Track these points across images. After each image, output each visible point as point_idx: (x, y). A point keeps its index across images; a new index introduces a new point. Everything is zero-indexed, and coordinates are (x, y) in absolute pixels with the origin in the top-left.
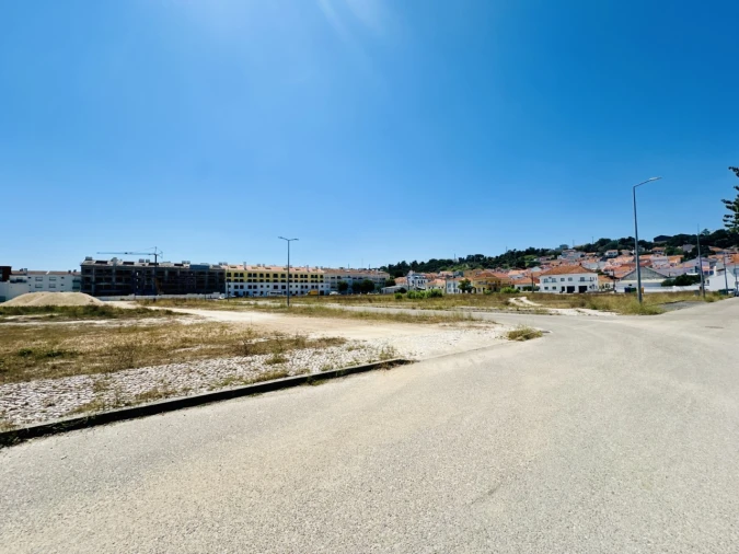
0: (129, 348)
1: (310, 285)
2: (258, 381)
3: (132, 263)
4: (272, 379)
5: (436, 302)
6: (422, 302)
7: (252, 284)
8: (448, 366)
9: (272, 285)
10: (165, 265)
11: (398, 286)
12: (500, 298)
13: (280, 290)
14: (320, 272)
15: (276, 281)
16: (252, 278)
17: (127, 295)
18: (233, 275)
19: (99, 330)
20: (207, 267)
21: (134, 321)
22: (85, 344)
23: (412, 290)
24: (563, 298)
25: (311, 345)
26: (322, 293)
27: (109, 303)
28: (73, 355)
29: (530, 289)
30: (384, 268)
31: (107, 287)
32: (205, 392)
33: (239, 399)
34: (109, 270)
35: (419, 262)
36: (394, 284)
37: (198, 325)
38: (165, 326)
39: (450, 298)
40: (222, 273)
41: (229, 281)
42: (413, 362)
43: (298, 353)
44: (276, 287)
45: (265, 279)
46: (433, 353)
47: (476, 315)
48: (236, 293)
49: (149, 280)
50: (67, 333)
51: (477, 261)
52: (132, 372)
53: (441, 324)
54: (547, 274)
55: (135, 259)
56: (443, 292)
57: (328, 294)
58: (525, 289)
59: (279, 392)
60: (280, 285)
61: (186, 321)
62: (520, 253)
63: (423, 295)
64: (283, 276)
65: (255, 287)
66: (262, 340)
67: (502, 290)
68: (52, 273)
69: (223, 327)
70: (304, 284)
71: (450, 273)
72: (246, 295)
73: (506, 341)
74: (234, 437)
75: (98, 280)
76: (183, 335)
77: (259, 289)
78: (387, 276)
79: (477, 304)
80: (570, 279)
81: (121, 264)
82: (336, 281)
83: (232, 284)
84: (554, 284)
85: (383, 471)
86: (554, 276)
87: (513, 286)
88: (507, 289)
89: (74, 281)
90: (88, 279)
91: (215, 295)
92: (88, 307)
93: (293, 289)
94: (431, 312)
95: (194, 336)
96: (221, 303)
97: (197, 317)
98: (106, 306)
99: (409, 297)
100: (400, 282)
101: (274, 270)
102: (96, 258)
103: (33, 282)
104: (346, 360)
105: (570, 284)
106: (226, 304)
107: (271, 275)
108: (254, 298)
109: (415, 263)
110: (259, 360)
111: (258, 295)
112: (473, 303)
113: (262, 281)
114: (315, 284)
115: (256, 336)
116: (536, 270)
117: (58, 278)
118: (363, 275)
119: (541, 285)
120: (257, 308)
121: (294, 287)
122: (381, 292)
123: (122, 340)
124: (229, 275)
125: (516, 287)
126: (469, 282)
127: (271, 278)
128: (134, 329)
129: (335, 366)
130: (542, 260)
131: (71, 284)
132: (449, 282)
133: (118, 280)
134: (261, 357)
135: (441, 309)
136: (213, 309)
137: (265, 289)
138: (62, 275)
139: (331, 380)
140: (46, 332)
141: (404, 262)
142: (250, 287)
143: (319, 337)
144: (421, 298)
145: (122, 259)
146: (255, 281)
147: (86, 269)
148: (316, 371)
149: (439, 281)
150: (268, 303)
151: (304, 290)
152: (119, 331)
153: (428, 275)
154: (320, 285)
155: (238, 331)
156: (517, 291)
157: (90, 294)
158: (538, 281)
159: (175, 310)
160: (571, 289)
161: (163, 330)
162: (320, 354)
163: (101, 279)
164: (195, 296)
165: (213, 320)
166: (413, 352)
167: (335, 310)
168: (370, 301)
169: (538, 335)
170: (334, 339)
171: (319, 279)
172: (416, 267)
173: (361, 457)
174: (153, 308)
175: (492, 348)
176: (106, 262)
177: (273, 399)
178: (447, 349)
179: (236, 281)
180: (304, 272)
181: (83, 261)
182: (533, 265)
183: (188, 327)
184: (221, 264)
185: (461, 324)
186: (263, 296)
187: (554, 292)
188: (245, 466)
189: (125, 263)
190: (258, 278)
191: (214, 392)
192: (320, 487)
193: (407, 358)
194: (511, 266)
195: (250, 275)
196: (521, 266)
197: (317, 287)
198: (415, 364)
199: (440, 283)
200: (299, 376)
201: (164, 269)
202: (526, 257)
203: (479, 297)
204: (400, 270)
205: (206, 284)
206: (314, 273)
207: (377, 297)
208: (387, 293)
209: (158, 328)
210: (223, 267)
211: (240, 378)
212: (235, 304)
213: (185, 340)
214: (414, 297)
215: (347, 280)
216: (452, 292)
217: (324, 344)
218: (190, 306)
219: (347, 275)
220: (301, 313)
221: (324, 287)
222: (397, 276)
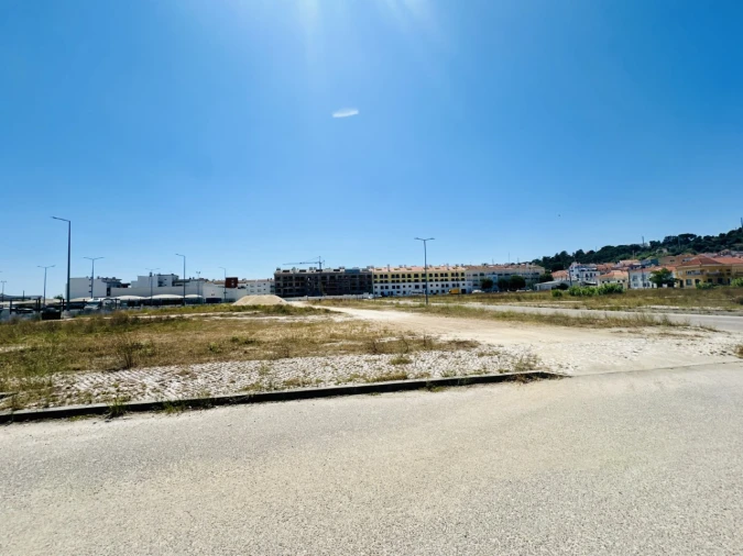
1: (450, 283)
2: (378, 380)
3: (305, 271)
4: (391, 379)
5: (611, 300)
6: (588, 301)
7: (396, 285)
9: (413, 285)
10: (327, 271)
11: (557, 282)
12: (728, 293)
13: (421, 290)
14: (460, 270)
15: (416, 281)
16: (395, 279)
17: (302, 296)
18: (379, 276)
19: (279, 325)
20: (357, 271)
21: (303, 318)
22: (268, 335)
23: (575, 286)
25: (440, 347)
26: (464, 291)
27: (289, 303)
30: (537, 262)
31: (291, 290)
34: (291, 277)
36: (551, 279)
37: (346, 322)
38: (323, 322)
39: (634, 294)
40: (369, 276)
41: (376, 282)
42: (562, 376)
43: (423, 354)
44: (417, 287)
45: (406, 279)
48: (382, 293)
49: (316, 284)
50: (260, 326)
51: (684, 244)
53: (615, 329)
55: (306, 267)
56: (625, 286)
57: (470, 293)
59: (397, 394)
61: (338, 319)
63: (593, 291)
64: (424, 275)
65: (398, 287)
66: (394, 339)
67: (734, 282)
68: (259, 281)
69: (365, 324)
70: (445, 283)
71: (636, 262)
72: (391, 295)
75: (285, 285)
76: (333, 331)
77: (402, 289)
78: (542, 271)
79: (685, 302)
81: (297, 272)
82: (479, 278)
83: (379, 285)
89: (270, 287)
90: (277, 284)
91: (366, 295)
92: (277, 306)
93: (435, 288)
94: (601, 314)
95: (340, 333)
96: (368, 303)
97: (347, 315)
98: (288, 306)
99: (572, 294)
100: (559, 277)
101: (415, 271)
102: (283, 268)
103: (249, 288)
104: (472, 365)
106: (373, 303)
107: (413, 276)
108: (398, 297)
109: (580, 253)
110: (386, 358)
111: (400, 294)
112: (674, 301)
113: (404, 281)
114: (456, 282)
115: (392, 335)
117: (262, 284)
118: (510, 270)
120: (398, 307)
121: (434, 286)
122: (534, 289)
124: (376, 276)
126: (669, 273)
128: (301, 325)
129: (459, 373)
131: (269, 289)
132: (633, 274)
133: (297, 285)
134: (387, 356)
135: (619, 309)
136: (361, 308)
137: (407, 289)
138: (264, 282)
139: (453, 388)
140: (250, 325)
141: (564, 253)
142: (394, 287)
143: (451, 339)
144: (590, 296)
146: (398, 281)
147: (277, 277)
148: (437, 377)
149: (618, 272)
150: (410, 302)
151: (445, 288)
152: (291, 325)
153: (601, 266)
154: (461, 283)
155: (375, 329)
157: (280, 296)
159: (332, 309)
162: (445, 357)
163: (289, 284)
164: (350, 296)
165: (358, 318)
166: (565, 364)
167: (475, 310)
168: (519, 299)
171: (460, 277)
172: (580, 256)
174: (317, 307)
176: (289, 271)
178: (619, 364)
179: (382, 282)
180: (444, 270)
181: (276, 271)
183: (338, 324)
184: (368, 267)
186: (405, 295)
189: (300, 271)
190: (401, 279)
193: (555, 371)
195: (393, 276)
197: (458, 285)
198: (565, 380)
199: (618, 275)
200: (417, 380)
201: (326, 274)
203: (689, 293)
204: (561, 262)
205: (358, 285)
206: (454, 271)
207: (528, 295)
208: (541, 290)
209: (317, 324)
210: (371, 270)
211: (364, 377)
212: (380, 304)
213: (333, 336)
214: (579, 295)
215: (492, 277)
216: (641, 286)
217: (454, 346)
218: (345, 305)
219: (491, 271)
220: (439, 312)
221: (466, 285)
222: (555, 270)
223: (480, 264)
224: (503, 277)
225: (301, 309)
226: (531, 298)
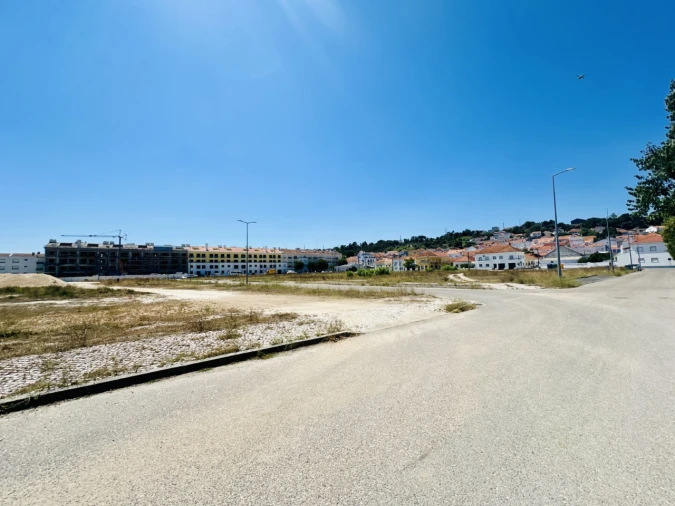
0: (86, 327)
1: (268, 264)
2: (209, 356)
3: (97, 245)
4: (223, 354)
5: (384, 279)
6: (370, 280)
7: (214, 264)
8: (390, 337)
9: (232, 265)
10: (129, 247)
11: (350, 265)
12: (440, 275)
13: (240, 270)
14: (278, 252)
15: (236, 261)
16: (214, 259)
17: (91, 275)
18: (195, 255)
19: (58, 311)
20: (169, 249)
21: (96, 301)
22: (42, 324)
23: (362, 268)
24: (495, 274)
25: (265, 320)
26: (280, 272)
27: (71, 283)
28: (27, 335)
29: (466, 266)
30: (336, 249)
31: (71, 268)
32: (155, 369)
33: (190, 374)
34: (73, 252)
35: (368, 243)
36: (346, 263)
37: (158, 304)
38: (126, 305)
39: (396, 275)
40: (185, 254)
41: (192, 261)
42: (359, 334)
43: (251, 328)
44: (236, 267)
45: (226, 259)
46: (377, 326)
47: (418, 290)
48: (198, 273)
49: (113, 261)
50: (24, 313)
51: (420, 242)
52: (85, 350)
53: (387, 299)
54: (480, 253)
55: (100, 242)
56: (390, 270)
57: (285, 273)
58: (462, 266)
59: (230, 366)
60: (240, 264)
61: (146, 300)
62: (457, 235)
63: (372, 272)
64: (243, 256)
65: (217, 267)
66: (219, 317)
67: (442, 268)
68: (14, 255)
69: (183, 304)
70: (263, 264)
71: (397, 253)
72: (208, 274)
73: (444, 313)
74: (179, 413)
75: (63, 262)
76: (142, 313)
77: (220, 269)
78: (340, 256)
79: (421, 280)
80: (501, 258)
81: (84, 245)
82: (293, 260)
83: (195, 265)
84: (487, 262)
85: (322, 441)
86: (487, 255)
87: (452, 264)
88: (447, 266)
89: (38, 263)
90: (52, 261)
91: (178, 274)
92: (50, 287)
93: (253, 269)
94: (379, 288)
95: (153, 314)
96: (183, 282)
97: (158, 296)
98: (69, 287)
99: (360, 275)
100: (352, 261)
101: (234, 251)
102: (60, 240)
104: (296, 333)
105: (501, 262)
106: (188, 283)
107: (232, 256)
108: (215, 277)
109: (365, 244)
110: (212, 337)
111: (219, 274)
112: (416, 280)
113: (223, 261)
114: (273, 264)
115: (214, 313)
116: (472, 249)
117: (21, 260)
118: (318, 255)
119: (476, 263)
120: (217, 287)
121: (253, 267)
122: (334, 271)
123: (79, 319)
124: (192, 255)
125: (454, 265)
126: (413, 261)
127: (232, 259)
128: (94, 309)
129: (285, 340)
130: (477, 240)
131: (35, 266)
132: (395, 261)
133: (83, 261)
134: (215, 333)
135: (388, 285)
136: (175, 288)
137: (226, 269)
138: (26, 257)
139: (280, 354)
140: (3, 313)
141: (355, 243)
142: (211, 267)
143: (273, 313)
144: (370, 276)
145: (86, 241)
146: (216, 261)
147: (50, 251)
148: (266, 345)
149: (386, 260)
150: (229, 282)
151: (263, 269)
152: (79, 310)
153: (377, 254)
154: (277, 264)
155: (197, 308)
156: (456, 269)
157: (53, 275)
158: (474, 260)
159: (137, 289)
160: (502, 266)
161: (123, 309)
162: (272, 328)
163: (64, 261)
164: (159, 275)
165: (174, 298)
166: (360, 325)
167: (290, 288)
168: (324, 278)
169: (472, 307)
170: (287, 315)
171: (277, 259)
172: (366, 247)
173: (302, 428)
174: (115, 288)
175: (431, 320)
176: (70, 244)
177: (222, 373)
178: (391, 322)
179: (198, 261)
180: (263, 252)
181: (46, 243)
182: (469, 245)
183: (148, 305)
184: (183, 246)
185: (404, 298)
186: (224, 275)
187: (487, 268)
188: (187, 442)
189: (89, 245)
190: (219, 259)
191: (165, 368)
192: (259, 460)
193: (354, 330)
194: (450, 246)
195: (211, 256)
196: (458, 246)
197: (275, 266)
198: (361, 336)
199: (387, 262)
200: (249, 351)
201: (129, 250)
202: (463, 238)
203: (422, 274)
204: (351, 250)
205: (169, 265)
206: (272, 253)
207: (330, 275)
208: (340, 271)
209: (118, 307)
210: (185, 248)
211: (192, 354)
212: (197, 283)
213: (143, 318)
214: (364, 275)
215: (303, 260)
216: (398, 270)
217: (277, 319)
218: (153, 285)
219: (303, 255)
220: (259, 290)
221: (282, 266)
222: (348, 256)
223: (294, 248)
224: (312, 260)
225: (92, 290)
226: (332, 278)
